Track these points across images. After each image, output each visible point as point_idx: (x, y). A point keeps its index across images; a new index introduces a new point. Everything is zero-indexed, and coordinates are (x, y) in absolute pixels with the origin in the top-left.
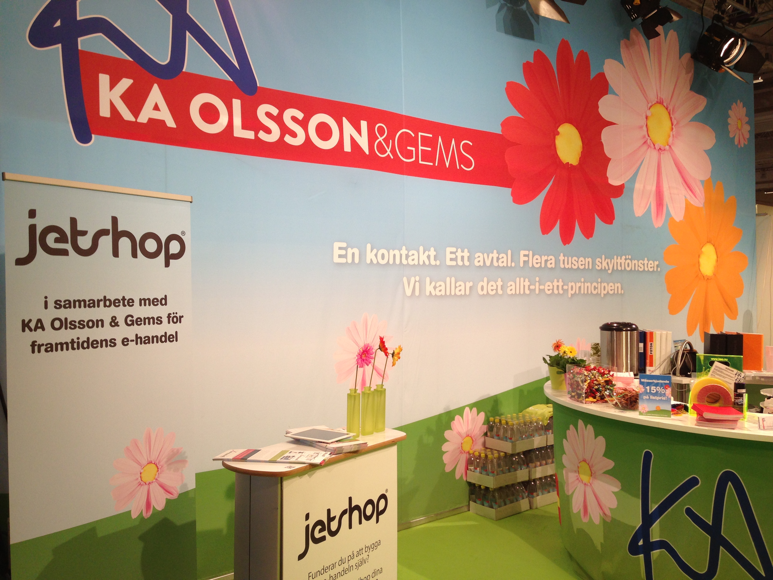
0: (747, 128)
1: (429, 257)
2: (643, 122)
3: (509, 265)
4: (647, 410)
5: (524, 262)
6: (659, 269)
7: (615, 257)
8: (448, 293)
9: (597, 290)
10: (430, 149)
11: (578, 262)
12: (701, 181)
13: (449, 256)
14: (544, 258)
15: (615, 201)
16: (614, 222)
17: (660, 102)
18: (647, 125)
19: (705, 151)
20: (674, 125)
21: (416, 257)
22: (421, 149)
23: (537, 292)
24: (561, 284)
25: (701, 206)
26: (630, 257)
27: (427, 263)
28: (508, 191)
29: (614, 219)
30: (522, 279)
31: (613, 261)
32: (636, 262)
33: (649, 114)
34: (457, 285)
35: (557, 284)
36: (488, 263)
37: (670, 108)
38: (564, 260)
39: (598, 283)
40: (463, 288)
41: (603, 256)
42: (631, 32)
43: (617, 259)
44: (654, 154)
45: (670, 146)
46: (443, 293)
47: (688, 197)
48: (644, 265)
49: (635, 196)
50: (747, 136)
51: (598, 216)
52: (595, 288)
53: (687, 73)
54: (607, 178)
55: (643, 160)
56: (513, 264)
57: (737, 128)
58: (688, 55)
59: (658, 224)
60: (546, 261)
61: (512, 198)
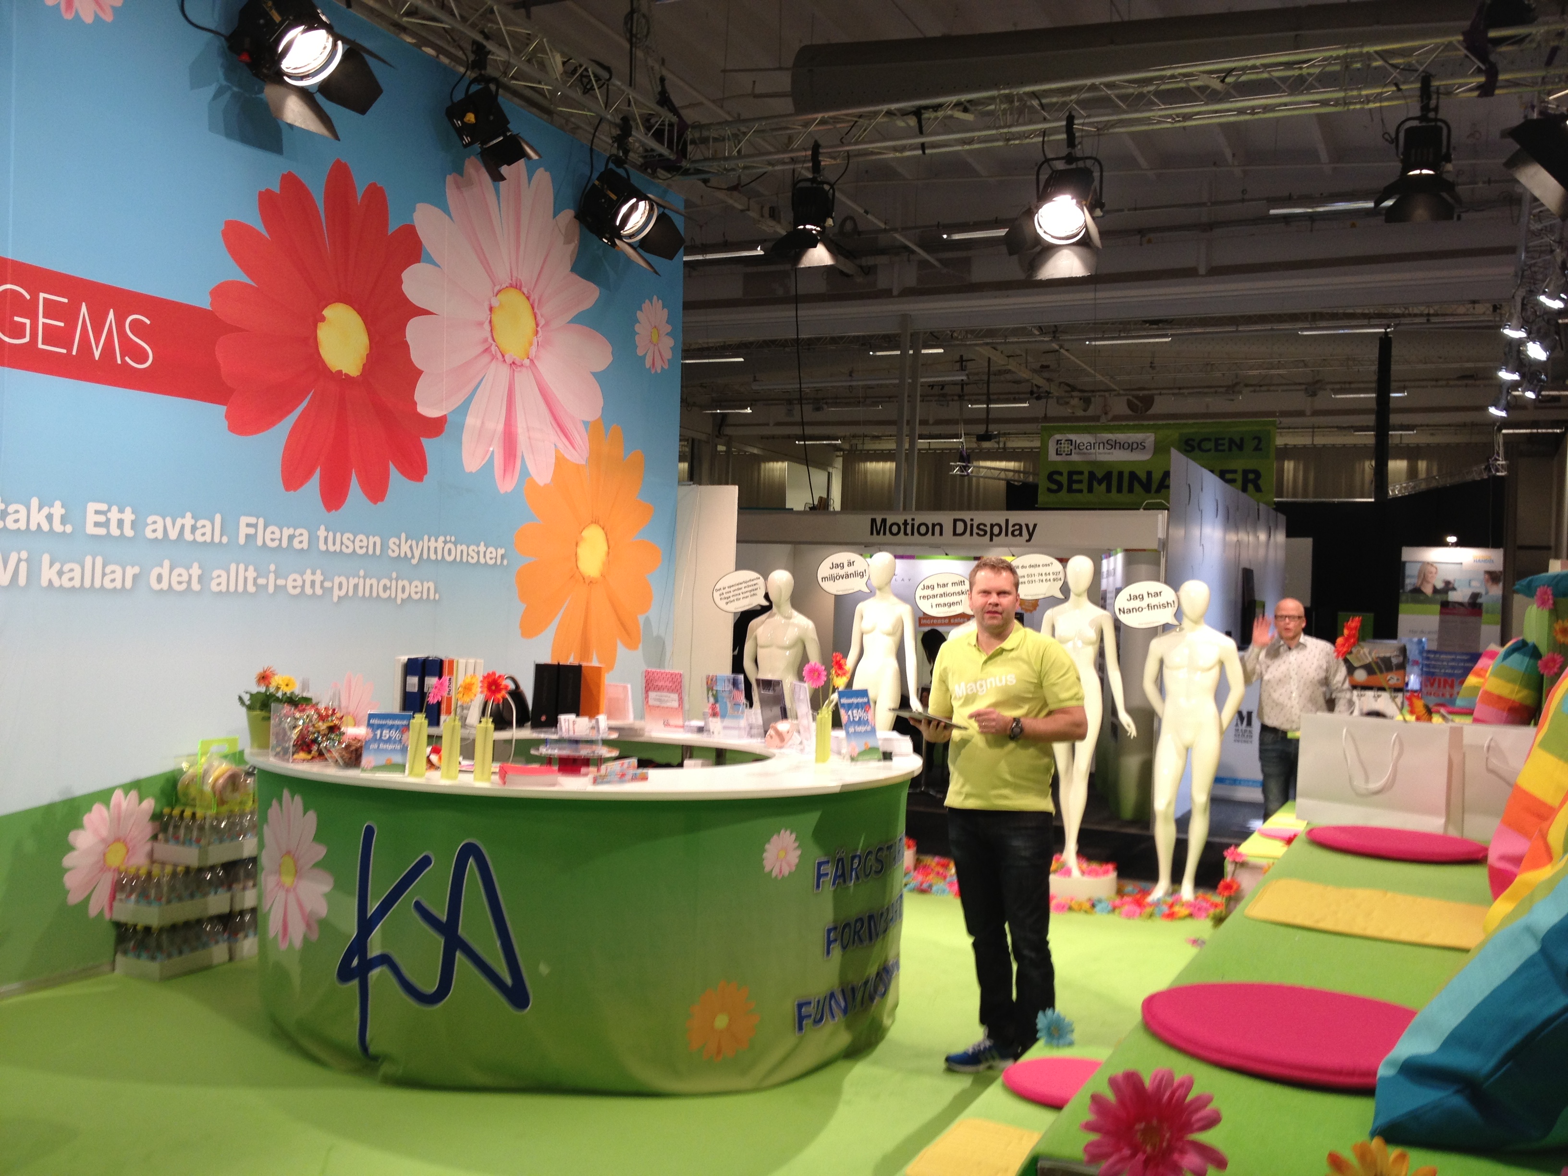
0: (669, 342)
1: (49, 517)
2: (484, 315)
3: (217, 539)
4: (373, 764)
5: (248, 536)
6: (505, 562)
7: (426, 538)
8: (87, 584)
9: (388, 591)
10: (62, 324)
11: (353, 542)
12: (585, 423)
13: (91, 518)
14: (287, 532)
15: (428, 444)
16: (426, 477)
17: (517, 286)
18: (490, 322)
19: (594, 374)
20: (540, 326)
21: (23, 515)
22: (43, 323)
23: (271, 589)
24: (318, 577)
25: (584, 463)
26: (453, 539)
27: (46, 527)
28: (220, 410)
29: (425, 472)
30: (242, 567)
31: (421, 543)
32: (464, 547)
33: (495, 302)
34: (108, 569)
35: (312, 577)
36: (173, 534)
37: (535, 296)
38: (326, 539)
39: (391, 580)
40: (118, 575)
41: (403, 536)
42: (467, 163)
43: (429, 540)
44: (504, 371)
45: (532, 361)
46: (77, 583)
47: (560, 446)
48: (478, 553)
49: (466, 437)
50: (668, 355)
51: (395, 466)
52: (385, 588)
53: (567, 242)
54: (415, 404)
55: (482, 380)
56: (225, 540)
57: (651, 342)
58: (568, 214)
59: (506, 486)
60: (291, 538)
61: (227, 423)
